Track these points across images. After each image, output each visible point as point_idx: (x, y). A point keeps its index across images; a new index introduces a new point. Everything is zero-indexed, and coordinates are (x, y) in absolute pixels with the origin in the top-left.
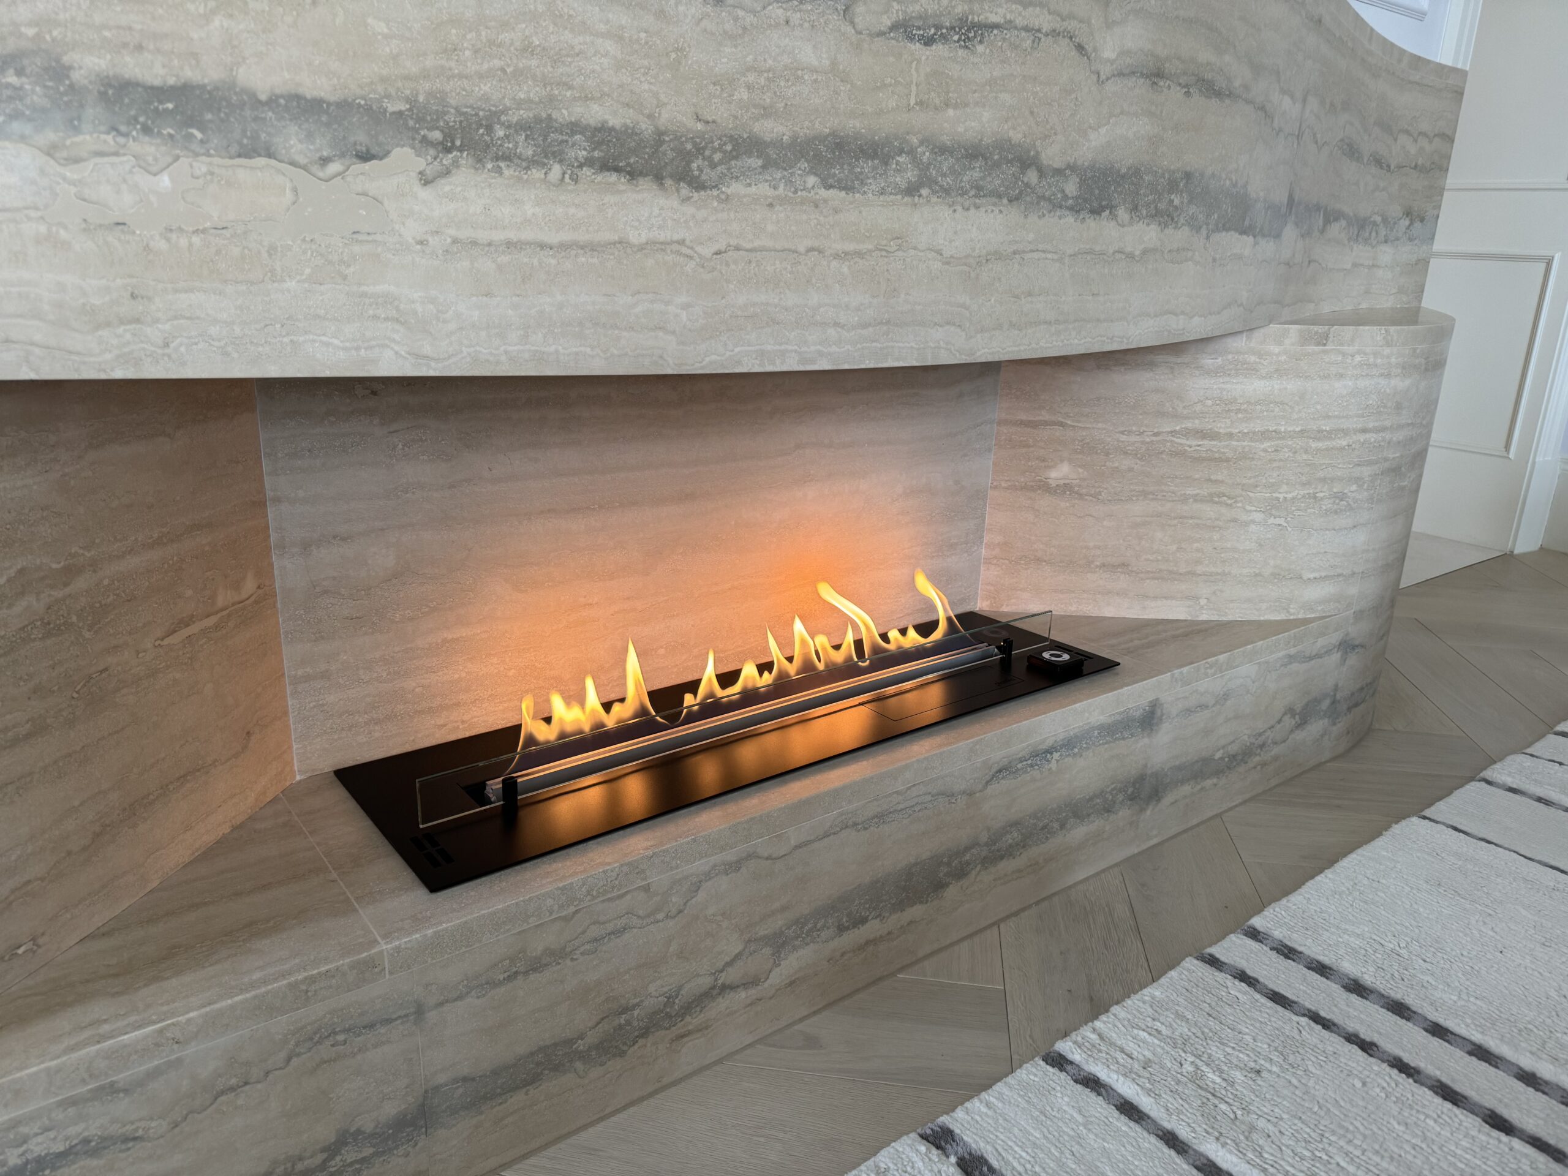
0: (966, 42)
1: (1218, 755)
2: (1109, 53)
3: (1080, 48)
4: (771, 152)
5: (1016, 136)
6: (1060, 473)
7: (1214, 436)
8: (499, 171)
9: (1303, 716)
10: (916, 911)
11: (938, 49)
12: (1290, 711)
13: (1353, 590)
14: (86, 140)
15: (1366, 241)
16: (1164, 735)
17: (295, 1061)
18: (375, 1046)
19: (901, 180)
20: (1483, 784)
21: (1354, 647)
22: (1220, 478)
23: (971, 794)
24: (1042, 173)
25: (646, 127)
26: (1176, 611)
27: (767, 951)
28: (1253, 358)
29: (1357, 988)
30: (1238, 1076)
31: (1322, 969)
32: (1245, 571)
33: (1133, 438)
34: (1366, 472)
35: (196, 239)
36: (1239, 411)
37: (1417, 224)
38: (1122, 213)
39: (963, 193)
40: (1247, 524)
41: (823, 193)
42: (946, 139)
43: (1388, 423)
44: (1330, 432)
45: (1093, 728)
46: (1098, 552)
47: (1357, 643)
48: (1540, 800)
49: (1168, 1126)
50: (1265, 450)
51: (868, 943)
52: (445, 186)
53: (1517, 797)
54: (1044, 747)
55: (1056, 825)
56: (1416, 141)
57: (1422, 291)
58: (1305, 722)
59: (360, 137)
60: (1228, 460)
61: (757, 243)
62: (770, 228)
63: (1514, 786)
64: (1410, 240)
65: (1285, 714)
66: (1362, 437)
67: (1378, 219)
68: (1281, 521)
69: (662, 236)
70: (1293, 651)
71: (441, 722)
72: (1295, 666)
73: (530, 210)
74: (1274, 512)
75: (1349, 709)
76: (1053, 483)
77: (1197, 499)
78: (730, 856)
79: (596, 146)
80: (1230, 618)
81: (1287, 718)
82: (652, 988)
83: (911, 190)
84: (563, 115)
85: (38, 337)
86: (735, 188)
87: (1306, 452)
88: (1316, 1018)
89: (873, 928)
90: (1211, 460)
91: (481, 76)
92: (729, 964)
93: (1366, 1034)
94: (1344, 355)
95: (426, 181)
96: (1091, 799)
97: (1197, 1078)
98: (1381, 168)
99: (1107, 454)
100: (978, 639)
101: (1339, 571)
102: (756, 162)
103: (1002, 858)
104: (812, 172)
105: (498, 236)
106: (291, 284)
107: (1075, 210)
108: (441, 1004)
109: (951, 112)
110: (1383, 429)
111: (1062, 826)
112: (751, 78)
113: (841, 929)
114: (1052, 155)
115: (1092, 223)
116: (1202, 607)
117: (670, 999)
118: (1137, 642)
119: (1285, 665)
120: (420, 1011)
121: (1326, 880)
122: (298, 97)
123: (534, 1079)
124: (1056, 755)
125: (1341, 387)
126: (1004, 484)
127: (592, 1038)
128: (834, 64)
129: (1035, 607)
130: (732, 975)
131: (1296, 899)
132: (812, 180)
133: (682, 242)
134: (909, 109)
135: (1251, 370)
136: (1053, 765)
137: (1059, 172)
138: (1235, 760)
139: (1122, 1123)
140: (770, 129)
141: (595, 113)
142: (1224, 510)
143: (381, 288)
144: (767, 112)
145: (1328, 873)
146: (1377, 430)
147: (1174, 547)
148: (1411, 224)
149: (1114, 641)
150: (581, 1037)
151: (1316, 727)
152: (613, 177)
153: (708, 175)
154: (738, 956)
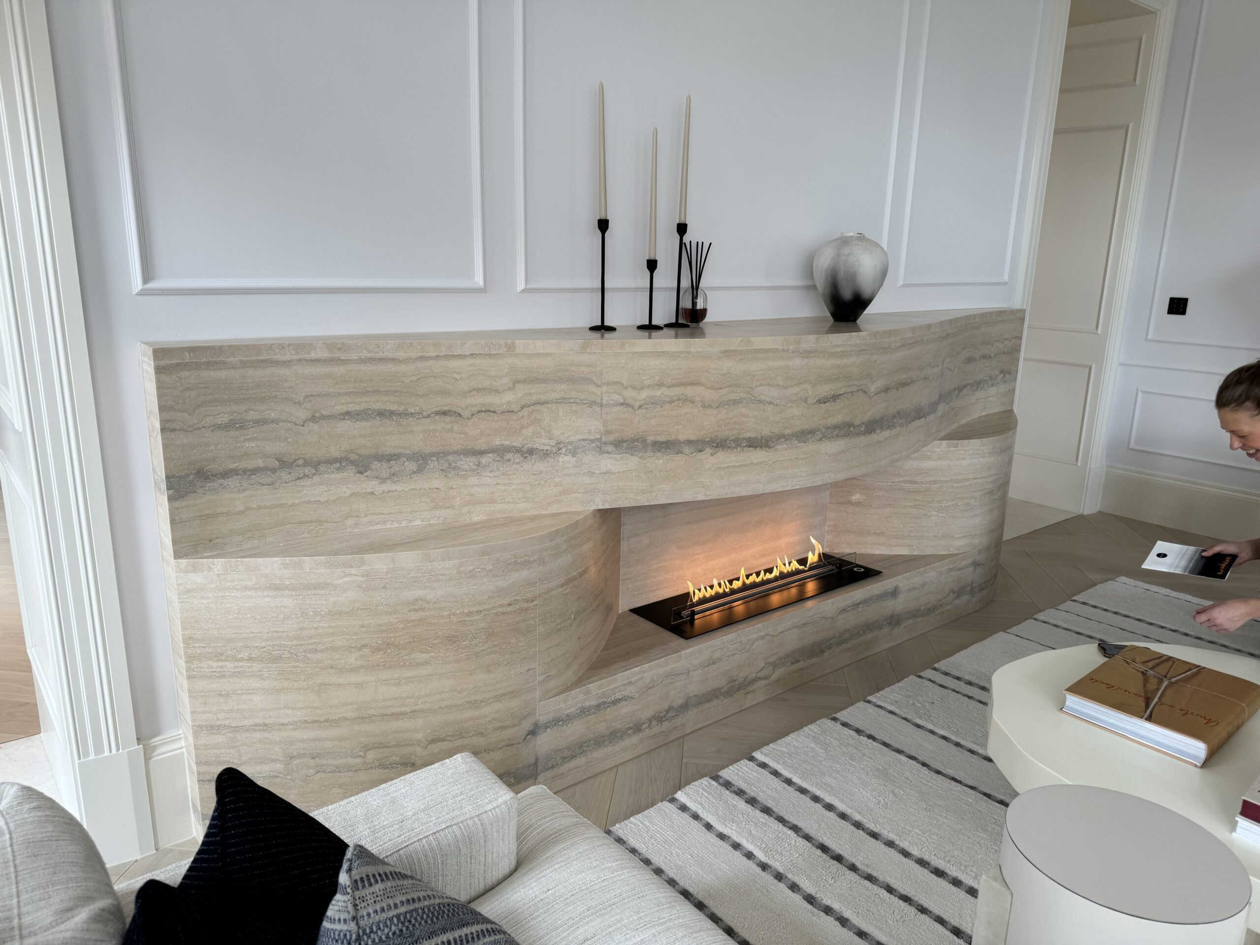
0: (834, 400)
1: (923, 608)
2: (873, 390)
3: (865, 392)
4: (787, 437)
5: (847, 420)
6: (856, 497)
7: (915, 483)
8: (727, 450)
9: (959, 593)
10: (815, 660)
11: (827, 404)
12: (952, 591)
13: (977, 541)
14: (648, 454)
15: (982, 389)
16: (901, 599)
17: (663, 682)
18: (679, 681)
19: (818, 438)
20: (1033, 620)
21: (979, 565)
22: (919, 498)
23: (833, 618)
24: (854, 427)
25: (759, 436)
26: (905, 551)
27: (771, 668)
28: (929, 454)
29: (970, 683)
30: (927, 704)
31: (958, 678)
32: (931, 535)
33: (884, 484)
34: (978, 494)
35: (665, 473)
36: (925, 473)
37: (1008, 376)
38: (878, 431)
39: (834, 437)
40: (930, 516)
41: (798, 444)
42: (829, 425)
43: (985, 475)
44: (962, 480)
45: (874, 596)
46: (872, 528)
47: (980, 563)
48: (1055, 625)
49: (904, 716)
50: (936, 488)
51: (800, 669)
52: (716, 456)
53: (1046, 625)
54: (857, 602)
55: (862, 632)
56: (1003, 343)
57: (1013, 402)
58: (960, 596)
59: (700, 447)
60: (921, 492)
61: (783, 459)
62: (786, 455)
63: (1046, 620)
64: (1004, 382)
65: (950, 592)
66: (975, 481)
67: (987, 378)
68: (944, 515)
69: (761, 460)
70: (951, 567)
71: (655, 594)
72: (953, 573)
73: (733, 458)
74: (941, 511)
75: (979, 591)
76: (854, 501)
77: (910, 507)
78: (762, 634)
79: (748, 442)
80: (926, 554)
81: (951, 594)
82: (741, 675)
83: (820, 440)
84: (741, 436)
85: (632, 497)
86: (778, 447)
87: (952, 488)
88: (954, 691)
89: (801, 664)
90: (915, 492)
91: (725, 430)
92: (761, 670)
93: (970, 694)
94: (965, 451)
95: (712, 455)
96: (874, 623)
97: (913, 704)
98: (987, 358)
99: (874, 490)
100: (829, 564)
101: (970, 534)
102: (783, 440)
103: (843, 643)
104: (796, 440)
105: (726, 465)
106: (682, 481)
107: (864, 434)
108: (693, 671)
109: (830, 418)
110: (984, 477)
111: (864, 633)
112: (783, 421)
113: (792, 663)
114: (857, 422)
115: (869, 436)
116: (914, 550)
117: (745, 679)
118: (889, 564)
119: (948, 572)
120: (689, 672)
121: (963, 653)
122: (689, 440)
123: (710, 700)
124: (861, 606)
125: (965, 463)
126: (834, 502)
127: (725, 689)
128: (802, 414)
129: (847, 550)
130: (761, 674)
131: (952, 658)
132: (796, 442)
133: (765, 461)
134: (820, 420)
135: (929, 458)
136: (860, 609)
137: (859, 425)
138: (930, 611)
139: (890, 715)
140: (787, 432)
141: (748, 435)
142: (921, 511)
143: (701, 480)
144: (786, 428)
145: (965, 651)
146: (981, 478)
147: (902, 526)
148: (1004, 376)
149: (880, 564)
150: (723, 688)
151: (965, 598)
152: (751, 449)
153: (773, 445)
154: (763, 668)
